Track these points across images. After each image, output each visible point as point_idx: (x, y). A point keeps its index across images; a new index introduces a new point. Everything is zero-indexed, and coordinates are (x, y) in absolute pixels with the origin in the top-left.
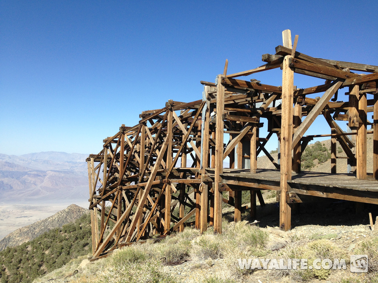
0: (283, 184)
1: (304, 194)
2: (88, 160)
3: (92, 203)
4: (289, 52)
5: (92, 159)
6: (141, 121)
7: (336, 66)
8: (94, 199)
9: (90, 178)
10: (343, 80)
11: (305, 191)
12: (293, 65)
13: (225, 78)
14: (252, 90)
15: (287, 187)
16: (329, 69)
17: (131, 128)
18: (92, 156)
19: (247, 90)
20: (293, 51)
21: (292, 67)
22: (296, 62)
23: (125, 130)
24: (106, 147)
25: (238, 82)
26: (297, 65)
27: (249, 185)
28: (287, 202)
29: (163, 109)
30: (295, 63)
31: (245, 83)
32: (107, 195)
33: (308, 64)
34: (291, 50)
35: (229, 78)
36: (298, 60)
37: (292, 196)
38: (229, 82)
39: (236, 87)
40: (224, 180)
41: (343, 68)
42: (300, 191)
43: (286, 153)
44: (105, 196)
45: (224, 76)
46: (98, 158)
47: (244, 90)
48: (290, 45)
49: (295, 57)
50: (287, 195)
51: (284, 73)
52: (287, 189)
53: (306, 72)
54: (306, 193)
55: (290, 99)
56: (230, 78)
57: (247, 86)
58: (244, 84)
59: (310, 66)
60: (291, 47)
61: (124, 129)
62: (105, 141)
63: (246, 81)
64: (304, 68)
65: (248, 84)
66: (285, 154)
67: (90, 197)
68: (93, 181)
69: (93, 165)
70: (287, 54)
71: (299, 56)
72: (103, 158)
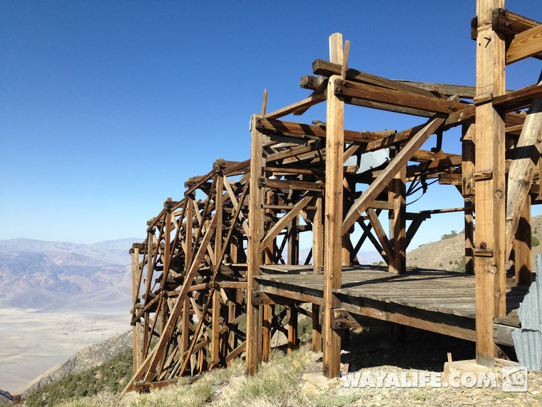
0: (328, 294)
1: (358, 313)
2: (132, 251)
3: (134, 316)
4: (335, 70)
5: (136, 250)
6: (186, 192)
7: (436, 94)
8: (137, 310)
9: (134, 277)
10: (446, 116)
11: (359, 308)
12: (341, 91)
13: (263, 120)
14: (317, 138)
15: (333, 299)
16: (414, 97)
17: (179, 203)
18: (136, 245)
19: (307, 139)
20: (343, 68)
21: (339, 95)
22: (346, 85)
23: (172, 207)
24: (151, 232)
25: (286, 125)
26: (349, 92)
27: (291, 295)
28: (331, 326)
29: (209, 174)
30: (344, 89)
31: (299, 127)
32: (150, 304)
33: (371, 89)
34: (339, 67)
35: (269, 119)
36: (351, 82)
37: (340, 317)
38: (269, 126)
39: (286, 134)
40: (261, 286)
41: (449, 96)
42: (352, 308)
43: (331, 242)
44: (147, 306)
45: (261, 117)
46: (142, 248)
47: (302, 139)
48: (339, 59)
49: (347, 78)
50: (332, 314)
51: (328, 105)
52: (333, 304)
53: (374, 103)
54: (360, 311)
55: (338, 148)
56: (271, 119)
57: (303, 132)
58: (297, 129)
59: (375, 93)
60: (340, 62)
61: (170, 206)
62: (149, 223)
63: (300, 124)
64: (362, 96)
65: (305, 128)
66: (329, 243)
67: (132, 307)
68: (137, 283)
69: (137, 259)
70: (331, 73)
71: (358, 77)
72: (147, 248)
